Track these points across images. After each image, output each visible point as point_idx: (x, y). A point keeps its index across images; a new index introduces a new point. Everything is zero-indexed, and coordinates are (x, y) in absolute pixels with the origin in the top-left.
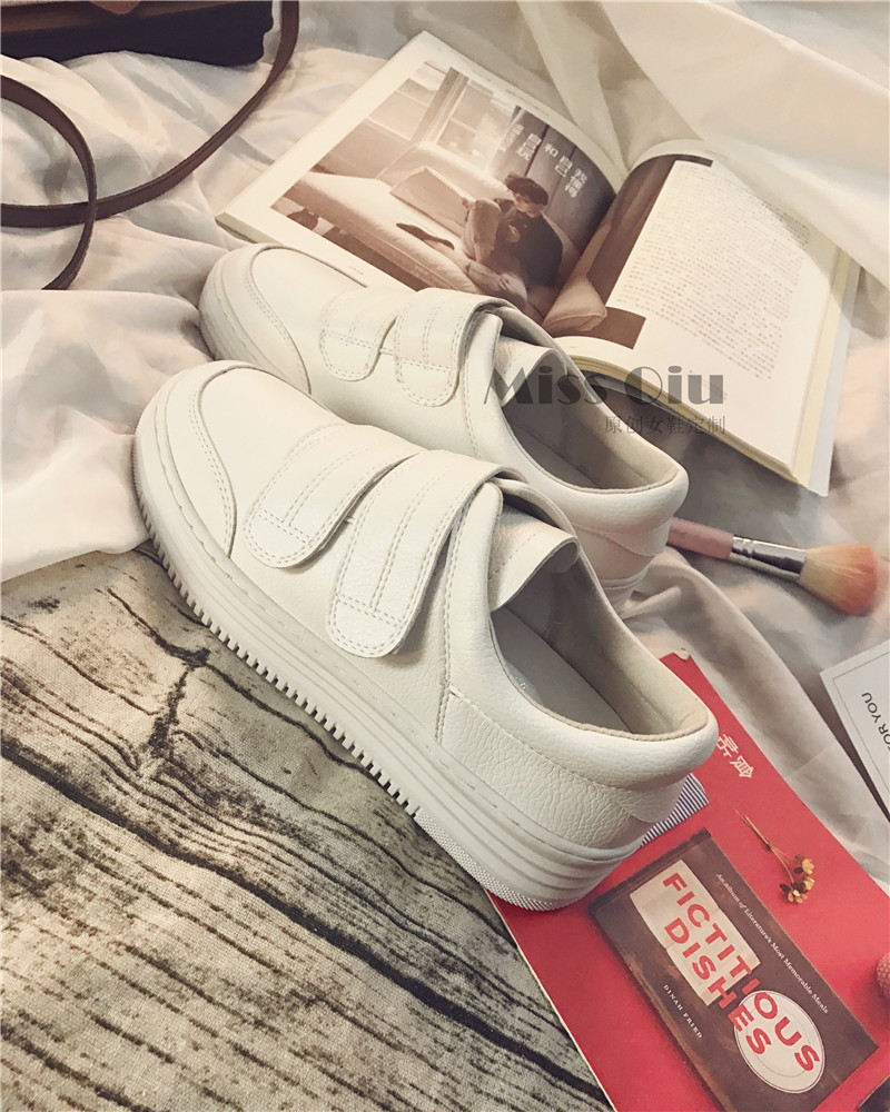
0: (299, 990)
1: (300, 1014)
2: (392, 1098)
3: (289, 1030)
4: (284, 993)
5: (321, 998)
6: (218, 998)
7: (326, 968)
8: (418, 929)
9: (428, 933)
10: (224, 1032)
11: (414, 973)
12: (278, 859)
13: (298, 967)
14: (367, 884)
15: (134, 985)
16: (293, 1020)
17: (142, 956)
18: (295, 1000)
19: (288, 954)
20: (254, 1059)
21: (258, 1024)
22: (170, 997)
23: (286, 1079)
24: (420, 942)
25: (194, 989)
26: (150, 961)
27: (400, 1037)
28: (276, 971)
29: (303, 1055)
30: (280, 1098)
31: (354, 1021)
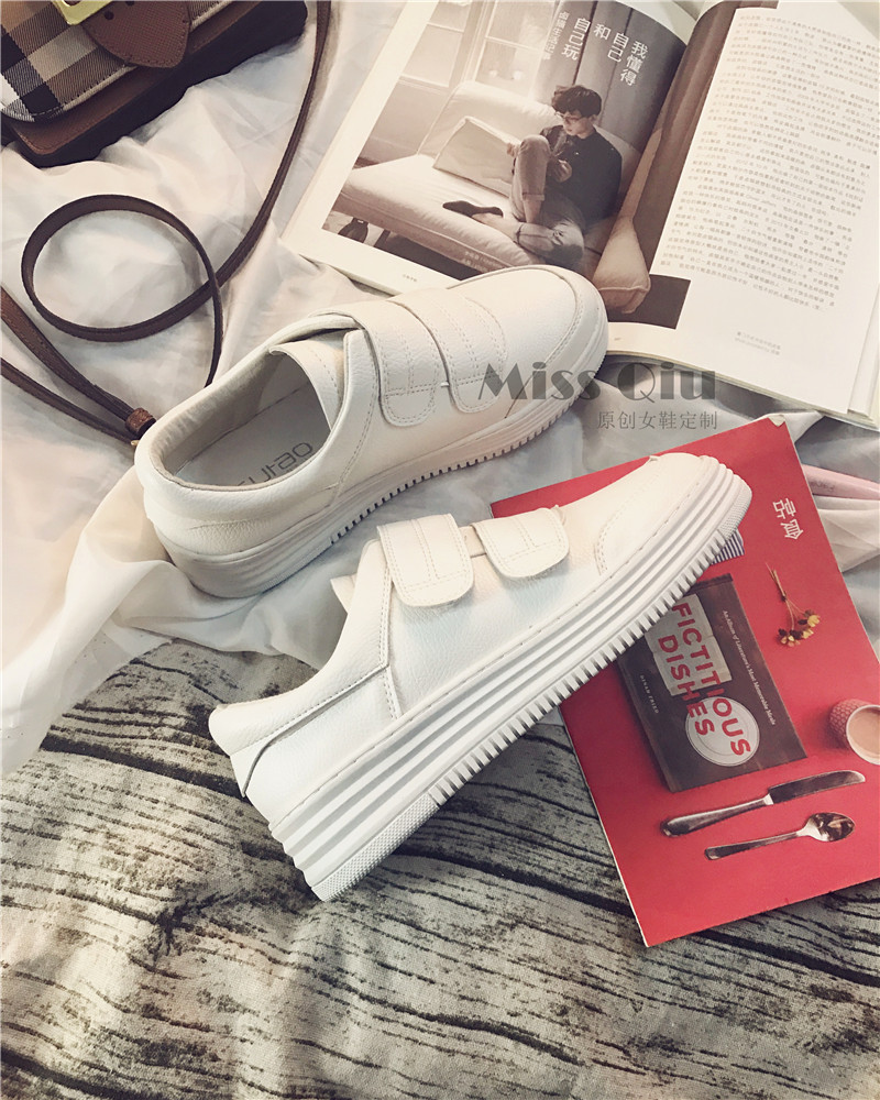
0: (503, 920)
1: (508, 935)
2: (586, 976)
3: (504, 948)
4: (493, 924)
5: (519, 921)
6: (451, 938)
7: (518, 900)
8: (581, 853)
9: (590, 854)
10: (460, 958)
11: (583, 888)
12: (464, 832)
13: (499, 905)
14: (535, 831)
15: (397, 939)
16: (505, 940)
17: (396, 920)
18: (501, 926)
19: (488, 897)
20: (486, 971)
21: (482, 948)
22: (420, 942)
23: (511, 979)
24: (584, 863)
25: (434, 934)
26: (403, 922)
27: (581, 934)
28: (483, 911)
29: (518, 961)
30: (510, 991)
31: (547, 931)
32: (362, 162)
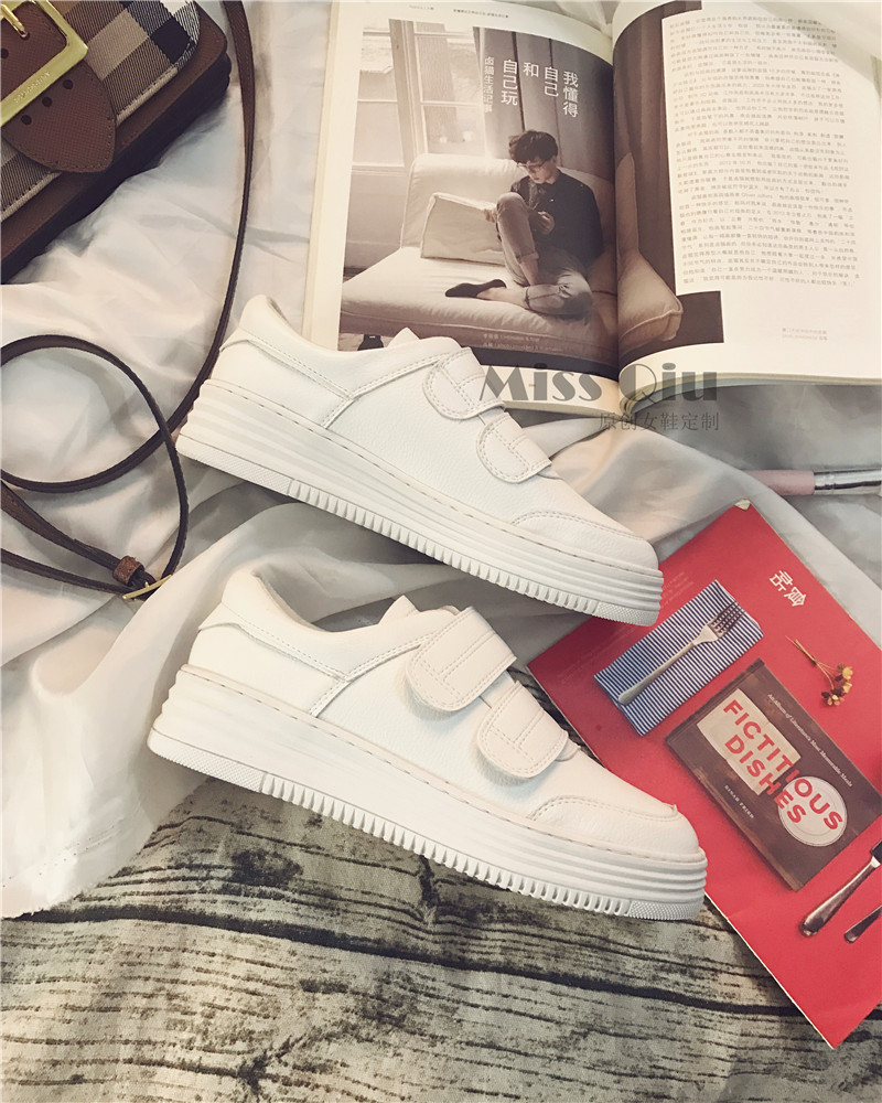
0: (576, 1030)
1: (582, 1043)
2: (654, 1070)
3: (579, 1056)
4: (567, 1035)
5: (591, 1029)
6: (530, 1052)
7: (586, 1007)
8: (636, 952)
9: (645, 953)
10: (541, 1071)
11: (641, 984)
12: (530, 945)
13: (571, 1015)
14: (592, 936)
15: (479, 1063)
16: (579, 1049)
17: (477, 1045)
18: (575, 1036)
19: (560, 1008)
20: (565, 1079)
21: (560, 1058)
22: (502, 1062)
23: (588, 1084)
24: (641, 961)
25: (515, 1052)
26: (483, 1046)
27: (645, 1031)
28: (557, 1023)
29: (592, 1067)
30: (588, 1096)
31: (616, 1035)
32: (350, 272)
